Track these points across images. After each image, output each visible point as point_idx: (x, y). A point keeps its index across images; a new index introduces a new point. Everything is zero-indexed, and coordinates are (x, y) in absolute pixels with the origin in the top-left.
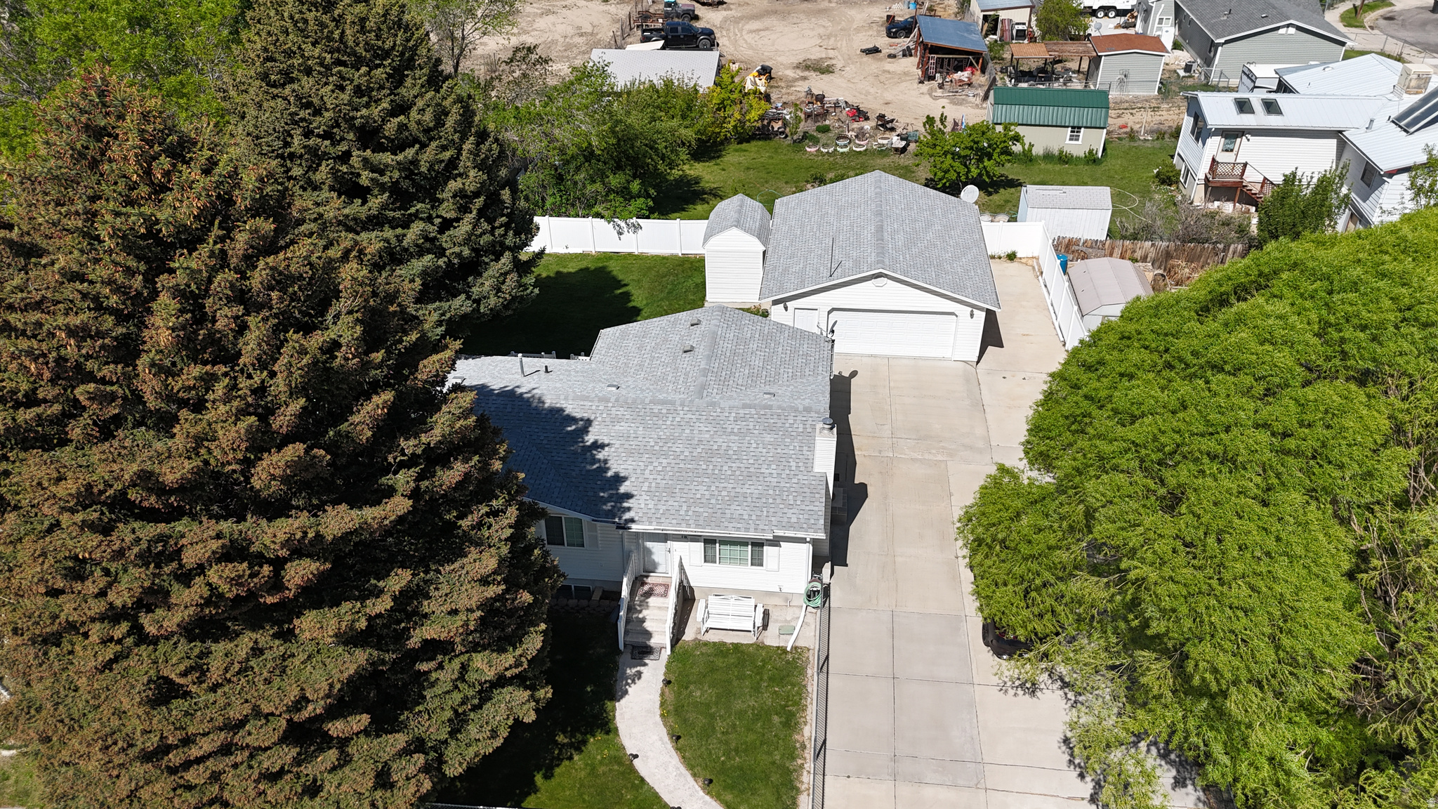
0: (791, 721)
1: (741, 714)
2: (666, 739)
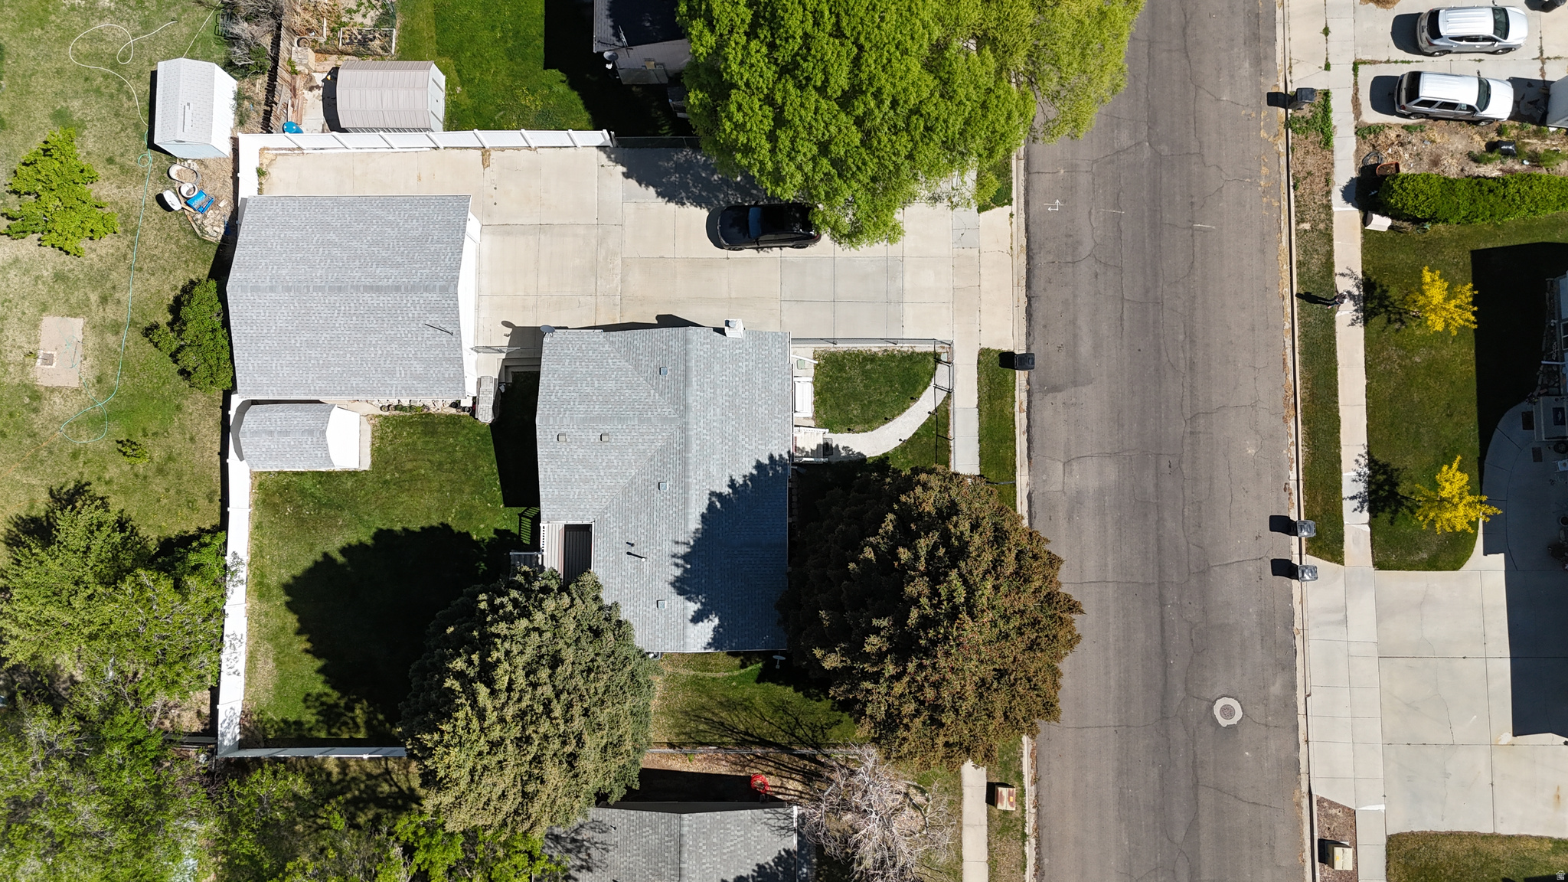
0: (872, 358)
1: (866, 386)
2: (886, 426)
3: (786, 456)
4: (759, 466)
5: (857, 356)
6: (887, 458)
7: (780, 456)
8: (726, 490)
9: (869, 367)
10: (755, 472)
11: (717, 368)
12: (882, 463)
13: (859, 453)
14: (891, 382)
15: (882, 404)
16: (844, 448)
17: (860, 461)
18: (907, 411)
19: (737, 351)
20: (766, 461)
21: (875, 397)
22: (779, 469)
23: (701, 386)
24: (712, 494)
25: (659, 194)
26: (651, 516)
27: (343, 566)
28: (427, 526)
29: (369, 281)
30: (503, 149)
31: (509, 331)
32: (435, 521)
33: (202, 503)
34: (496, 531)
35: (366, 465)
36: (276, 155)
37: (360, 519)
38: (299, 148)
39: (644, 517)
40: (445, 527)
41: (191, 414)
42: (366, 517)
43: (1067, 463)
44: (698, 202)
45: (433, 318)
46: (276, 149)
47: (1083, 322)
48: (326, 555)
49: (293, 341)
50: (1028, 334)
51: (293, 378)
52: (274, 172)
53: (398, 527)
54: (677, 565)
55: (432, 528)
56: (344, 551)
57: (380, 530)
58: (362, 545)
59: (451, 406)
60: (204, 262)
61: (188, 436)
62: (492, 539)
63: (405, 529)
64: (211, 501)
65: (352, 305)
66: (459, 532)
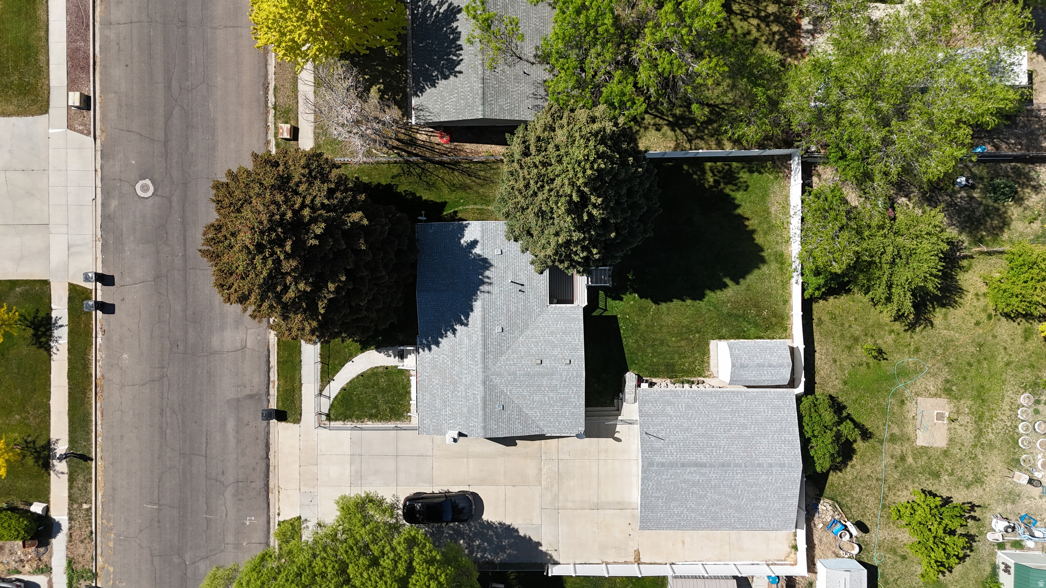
0: (372, 417)
1: (376, 397)
2: (362, 371)
3: (420, 350)
4: (437, 344)
5: (381, 419)
6: (361, 349)
7: (424, 351)
8: (458, 327)
9: (374, 411)
10: (440, 339)
11: (465, 410)
12: (364, 347)
13: (380, 352)
14: (359, 401)
15: (365, 386)
16: (390, 356)
17: (379, 347)
18: (348, 381)
19: (452, 421)
20: (433, 346)
21: (370, 390)
22: (424, 342)
23: (475, 398)
24: (466, 325)
25: (517, 531)
26: (508, 310)
27: (725, 276)
28: (669, 303)
29: (703, 470)
30: (626, 563)
31: (616, 435)
32: (664, 306)
33: (826, 318)
34: (621, 299)
35: (713, 344)
36: (785, 561)
37: (715, 307)
38: (768, 565)
39: (513, 309)
40: (656, 302)
41: (837, 378)
42: (711, 308)
43: (244, 347)
44: (490, 525)
45: (659, 444)
46: (785, 564)
47: (232, 441)
48: (738, 283)
49: (756, 429)
50: (268, 433)
51: (756, 403)
52: (786, 549)
53: (689, 302)
54: (488, 278)
55: (665, 302)
56: (725, 286)
57: (701, 300)
58: (713, 289)
59: (655, 384)
60: (832, 485)
61: (838, 363)
62: (624, 294)
63: (684, 300)
64: (820, 319)
65: (715, 454)
66: (647, 298)
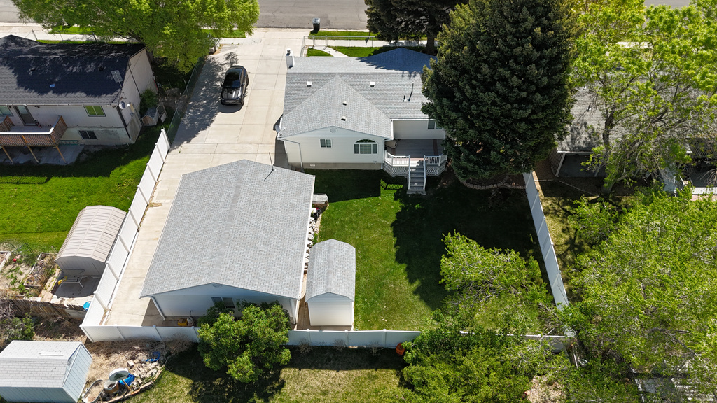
4: (362, 61)
10: (365, 62)
11: (310, 68)
19: (301, 65)
20: (359, 61)
24: (376, 68)
25: (204, 129)
26: (388, 90)
27: (422, 282)
28: (392, 234)
32: (390, 231)
34: (395, 199)
37: (389, 273)
39: (389, 94)
40: (394, 225)
42: (388, 270)
43: (361, 21)
44: (213, 115)
47: (299, 15)
48: (415, 293)
50: (303, 28)
53: (394, 251)
54: (414, 76)
55: (394, 232)
56: (411, 281)
57: (396, 260)
58: (408, 269)
59: (316, 220)
62: (401, 202)
63: (395, 246)
66: (396, 217)
